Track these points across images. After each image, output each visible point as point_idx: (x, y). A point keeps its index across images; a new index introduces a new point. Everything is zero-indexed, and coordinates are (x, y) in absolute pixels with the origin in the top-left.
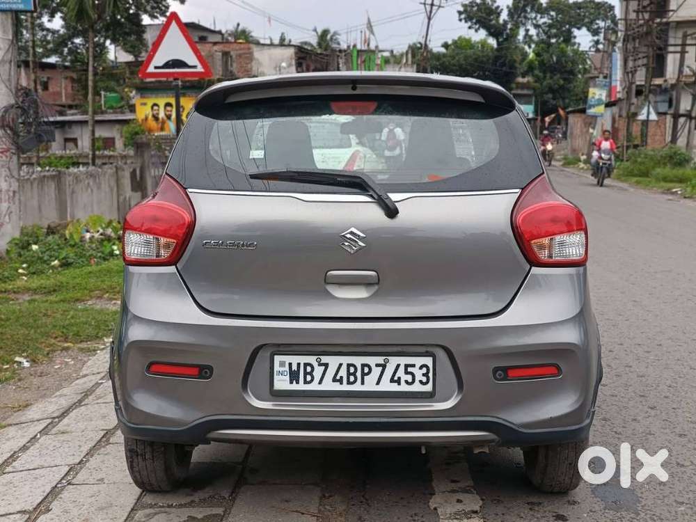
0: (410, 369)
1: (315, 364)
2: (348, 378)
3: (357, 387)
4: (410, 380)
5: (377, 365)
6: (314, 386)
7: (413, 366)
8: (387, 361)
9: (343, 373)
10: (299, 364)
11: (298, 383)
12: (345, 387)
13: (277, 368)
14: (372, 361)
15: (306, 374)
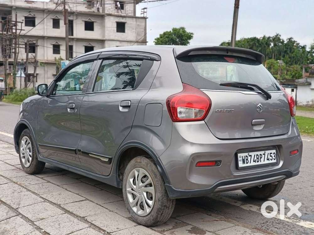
0: (271, 155)
1: (248, 156)
2: (257, 160)
3: (259, 163)
4: (271, 159)
5: (263, 154)
6: (249, 165)
7: (272, 153)
8: (265, 152)
9: (256, 158)
10: (244, 156)
11: (245, 164)
12: (257, 164)
13: (239, 159)
14: (262, 153)
15: (246, 160)
